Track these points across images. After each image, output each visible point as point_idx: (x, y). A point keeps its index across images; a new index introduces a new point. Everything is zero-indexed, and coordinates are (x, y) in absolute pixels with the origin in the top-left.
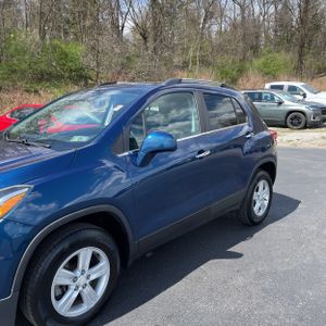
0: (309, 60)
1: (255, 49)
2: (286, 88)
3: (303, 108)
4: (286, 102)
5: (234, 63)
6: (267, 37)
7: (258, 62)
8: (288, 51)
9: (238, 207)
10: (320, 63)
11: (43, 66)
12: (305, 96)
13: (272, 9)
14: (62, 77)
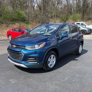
0: (85, 16)
1: (71, 13)
2: (81, 24)
3: (85, 29)
4: (81, 28)
5: (65, 16)
6: (74, 9)
7: (71, 16)
8: (80, 13)
9: (76, 50)
10: (88, 17)
11: (13, 17)
12: (85, 26)
13: (75, 2)
14: (19, 20)
